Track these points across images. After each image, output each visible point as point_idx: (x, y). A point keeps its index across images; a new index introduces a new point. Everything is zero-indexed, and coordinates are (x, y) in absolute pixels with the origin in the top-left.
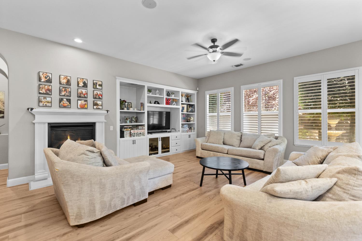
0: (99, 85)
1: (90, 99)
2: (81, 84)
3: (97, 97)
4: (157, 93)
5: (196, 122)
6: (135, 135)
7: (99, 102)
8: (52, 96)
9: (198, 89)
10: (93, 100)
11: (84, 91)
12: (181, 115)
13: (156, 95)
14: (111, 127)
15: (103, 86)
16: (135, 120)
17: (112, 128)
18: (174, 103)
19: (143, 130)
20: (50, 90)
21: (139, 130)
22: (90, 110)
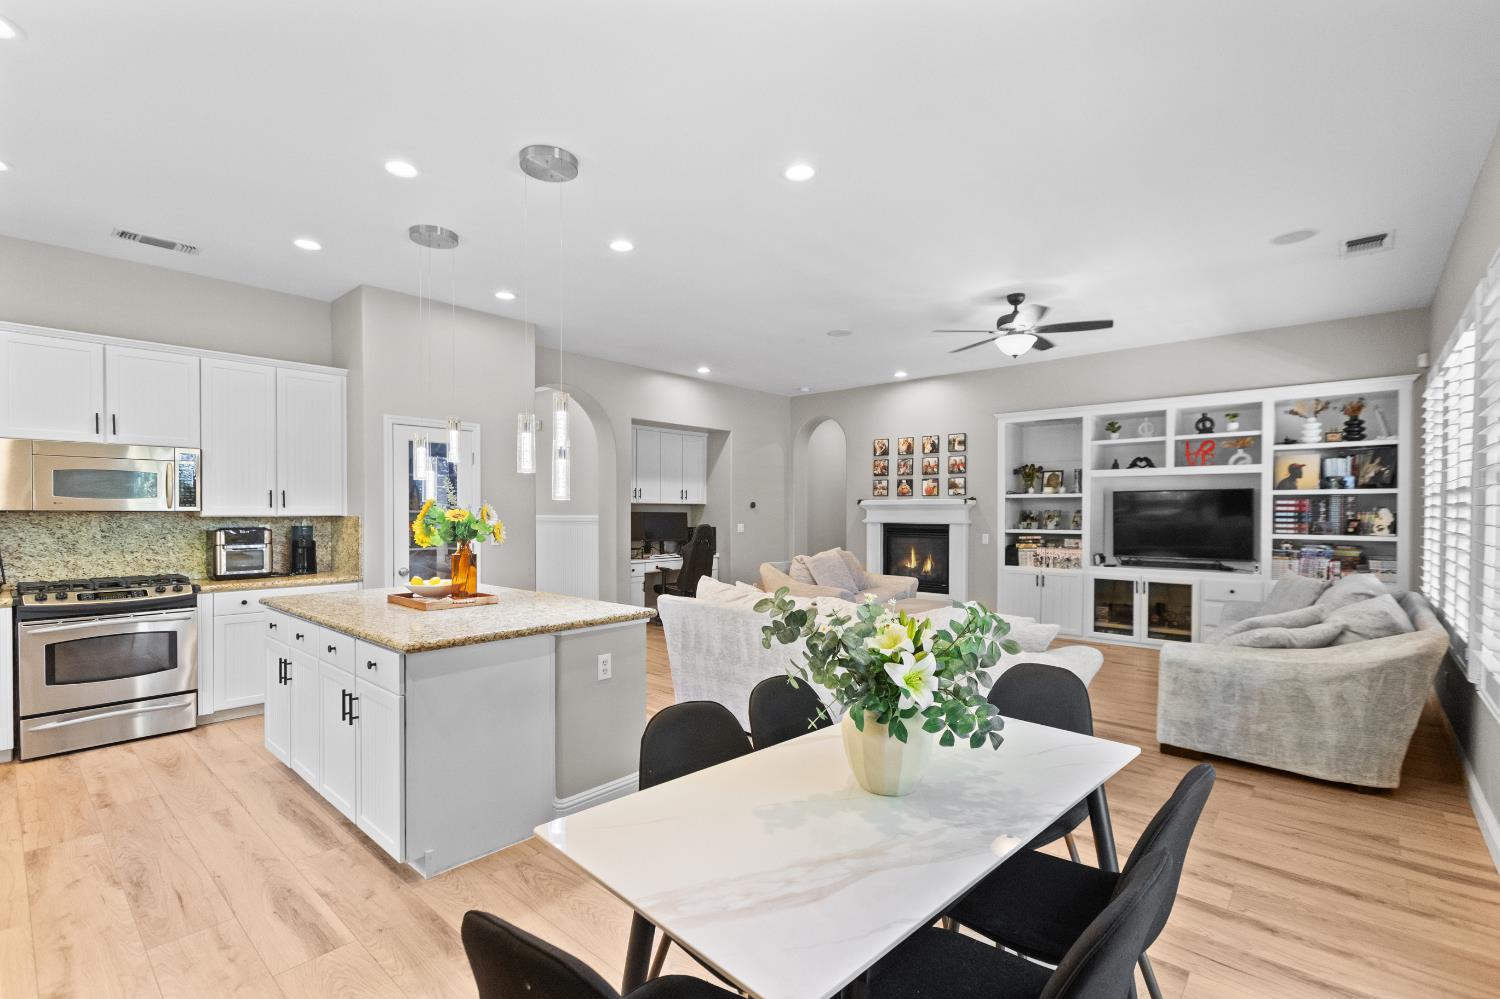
0: (960, 443)
1: (944, 476)
2: (928, 448)
3: (956, 469)
4: (1146, 429)
6: (1051, 561)
7: (959, 481)
8: (889, 478)
10: (949, 476)
11: (932, 461)
12: (1270, 502)
13: (1138, 437)
14: (984, 535)
15: (969, 442)
17: (985, 539)
18: (1235, 453)
19: (1078, 552)
20: (886, 468)
21: (1065, 551)
22: (945, 498)
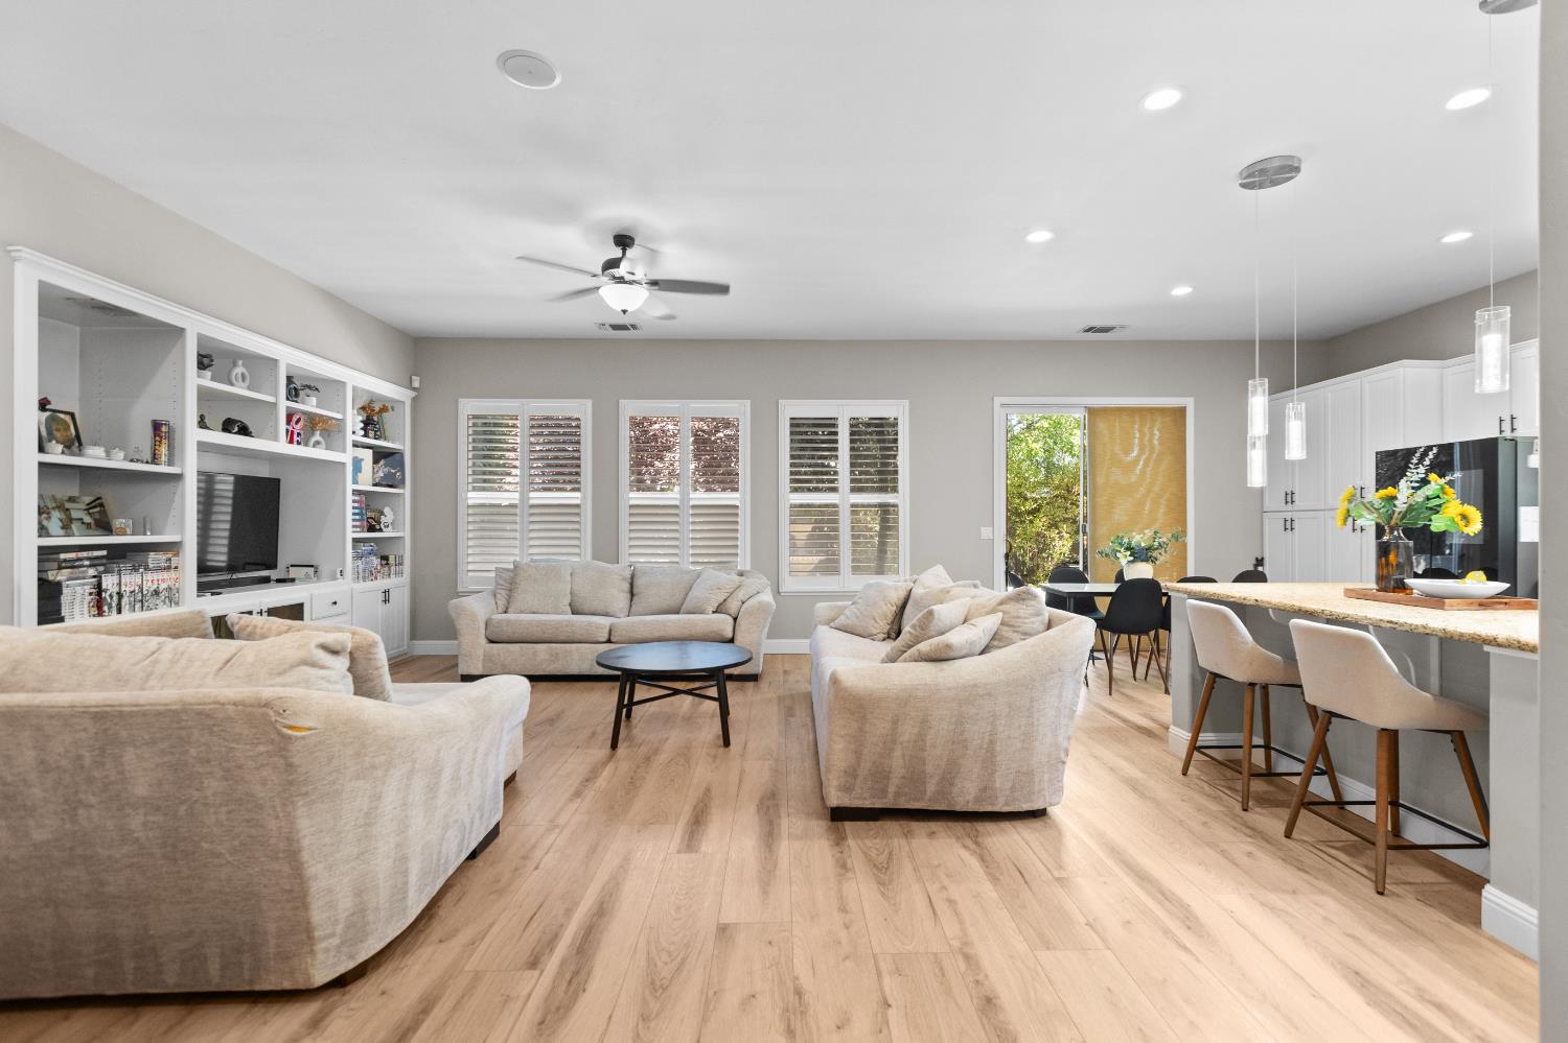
4: (240, 376)
5: (406, 533)
6: (125, 601)
9: (416, 384)
12: (350, 497)
13: (232, 384)
16: (88, 519)
18: (313, 434)
19: (173, 574)
21: (149, 576)
